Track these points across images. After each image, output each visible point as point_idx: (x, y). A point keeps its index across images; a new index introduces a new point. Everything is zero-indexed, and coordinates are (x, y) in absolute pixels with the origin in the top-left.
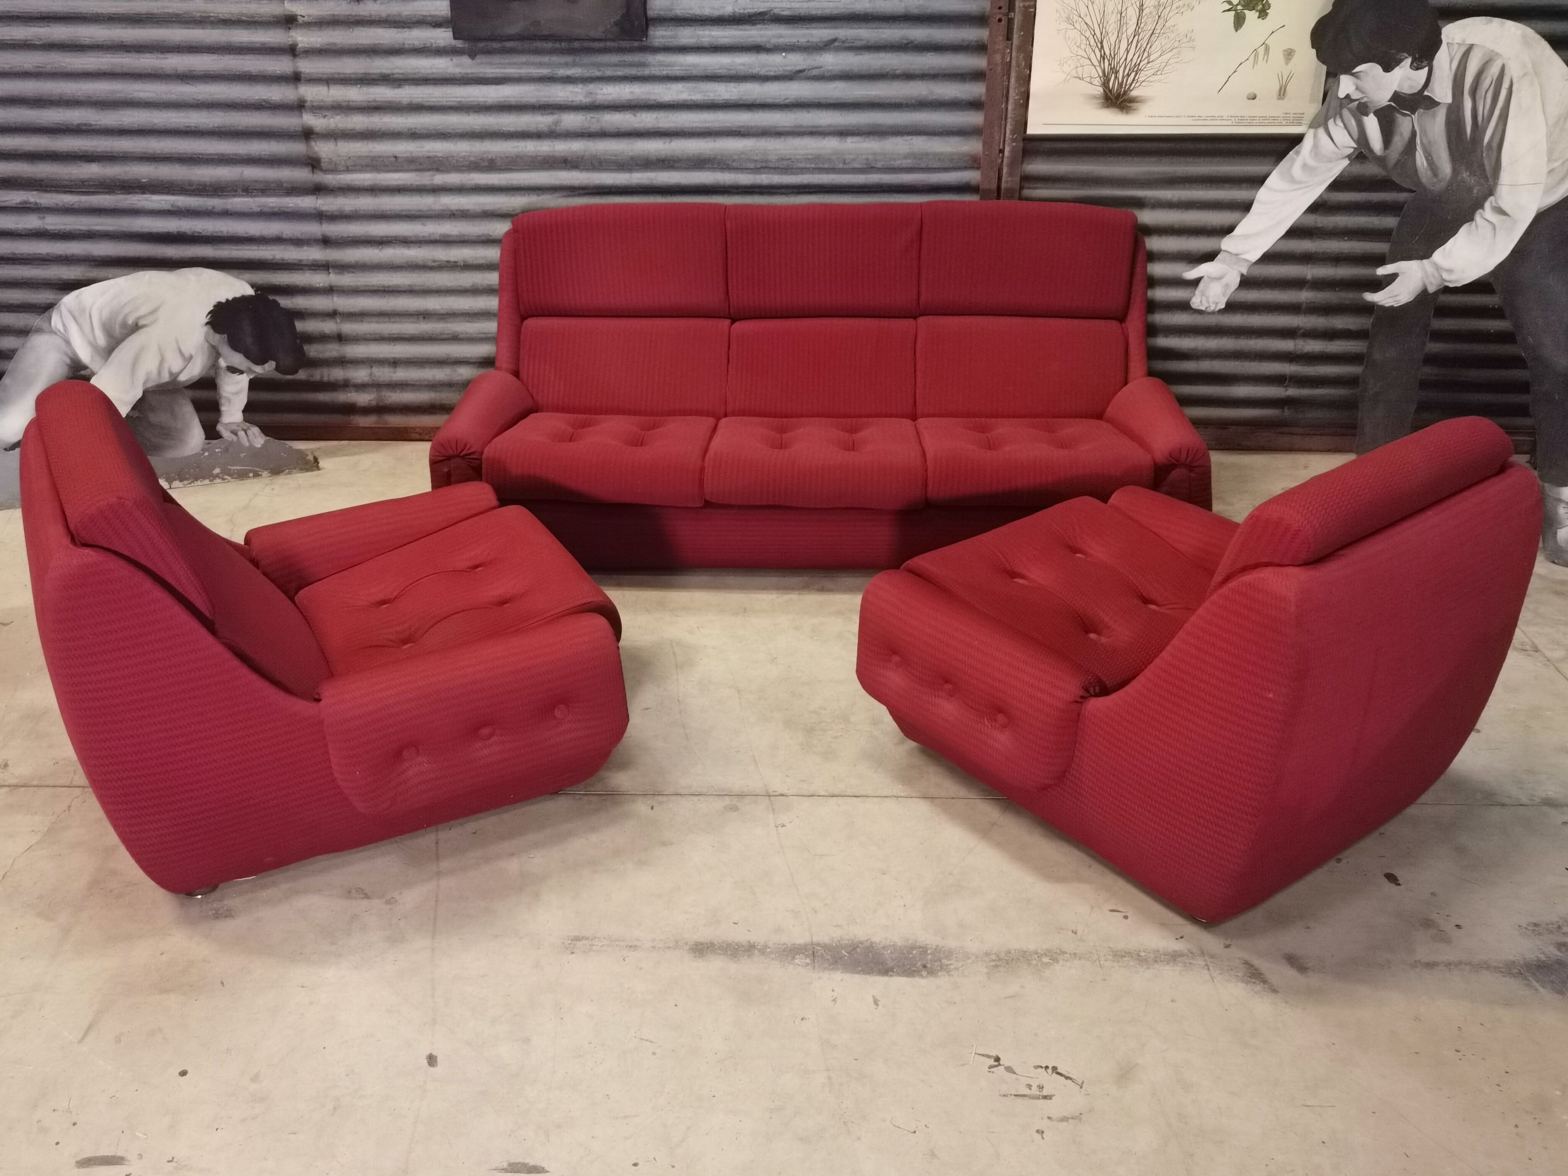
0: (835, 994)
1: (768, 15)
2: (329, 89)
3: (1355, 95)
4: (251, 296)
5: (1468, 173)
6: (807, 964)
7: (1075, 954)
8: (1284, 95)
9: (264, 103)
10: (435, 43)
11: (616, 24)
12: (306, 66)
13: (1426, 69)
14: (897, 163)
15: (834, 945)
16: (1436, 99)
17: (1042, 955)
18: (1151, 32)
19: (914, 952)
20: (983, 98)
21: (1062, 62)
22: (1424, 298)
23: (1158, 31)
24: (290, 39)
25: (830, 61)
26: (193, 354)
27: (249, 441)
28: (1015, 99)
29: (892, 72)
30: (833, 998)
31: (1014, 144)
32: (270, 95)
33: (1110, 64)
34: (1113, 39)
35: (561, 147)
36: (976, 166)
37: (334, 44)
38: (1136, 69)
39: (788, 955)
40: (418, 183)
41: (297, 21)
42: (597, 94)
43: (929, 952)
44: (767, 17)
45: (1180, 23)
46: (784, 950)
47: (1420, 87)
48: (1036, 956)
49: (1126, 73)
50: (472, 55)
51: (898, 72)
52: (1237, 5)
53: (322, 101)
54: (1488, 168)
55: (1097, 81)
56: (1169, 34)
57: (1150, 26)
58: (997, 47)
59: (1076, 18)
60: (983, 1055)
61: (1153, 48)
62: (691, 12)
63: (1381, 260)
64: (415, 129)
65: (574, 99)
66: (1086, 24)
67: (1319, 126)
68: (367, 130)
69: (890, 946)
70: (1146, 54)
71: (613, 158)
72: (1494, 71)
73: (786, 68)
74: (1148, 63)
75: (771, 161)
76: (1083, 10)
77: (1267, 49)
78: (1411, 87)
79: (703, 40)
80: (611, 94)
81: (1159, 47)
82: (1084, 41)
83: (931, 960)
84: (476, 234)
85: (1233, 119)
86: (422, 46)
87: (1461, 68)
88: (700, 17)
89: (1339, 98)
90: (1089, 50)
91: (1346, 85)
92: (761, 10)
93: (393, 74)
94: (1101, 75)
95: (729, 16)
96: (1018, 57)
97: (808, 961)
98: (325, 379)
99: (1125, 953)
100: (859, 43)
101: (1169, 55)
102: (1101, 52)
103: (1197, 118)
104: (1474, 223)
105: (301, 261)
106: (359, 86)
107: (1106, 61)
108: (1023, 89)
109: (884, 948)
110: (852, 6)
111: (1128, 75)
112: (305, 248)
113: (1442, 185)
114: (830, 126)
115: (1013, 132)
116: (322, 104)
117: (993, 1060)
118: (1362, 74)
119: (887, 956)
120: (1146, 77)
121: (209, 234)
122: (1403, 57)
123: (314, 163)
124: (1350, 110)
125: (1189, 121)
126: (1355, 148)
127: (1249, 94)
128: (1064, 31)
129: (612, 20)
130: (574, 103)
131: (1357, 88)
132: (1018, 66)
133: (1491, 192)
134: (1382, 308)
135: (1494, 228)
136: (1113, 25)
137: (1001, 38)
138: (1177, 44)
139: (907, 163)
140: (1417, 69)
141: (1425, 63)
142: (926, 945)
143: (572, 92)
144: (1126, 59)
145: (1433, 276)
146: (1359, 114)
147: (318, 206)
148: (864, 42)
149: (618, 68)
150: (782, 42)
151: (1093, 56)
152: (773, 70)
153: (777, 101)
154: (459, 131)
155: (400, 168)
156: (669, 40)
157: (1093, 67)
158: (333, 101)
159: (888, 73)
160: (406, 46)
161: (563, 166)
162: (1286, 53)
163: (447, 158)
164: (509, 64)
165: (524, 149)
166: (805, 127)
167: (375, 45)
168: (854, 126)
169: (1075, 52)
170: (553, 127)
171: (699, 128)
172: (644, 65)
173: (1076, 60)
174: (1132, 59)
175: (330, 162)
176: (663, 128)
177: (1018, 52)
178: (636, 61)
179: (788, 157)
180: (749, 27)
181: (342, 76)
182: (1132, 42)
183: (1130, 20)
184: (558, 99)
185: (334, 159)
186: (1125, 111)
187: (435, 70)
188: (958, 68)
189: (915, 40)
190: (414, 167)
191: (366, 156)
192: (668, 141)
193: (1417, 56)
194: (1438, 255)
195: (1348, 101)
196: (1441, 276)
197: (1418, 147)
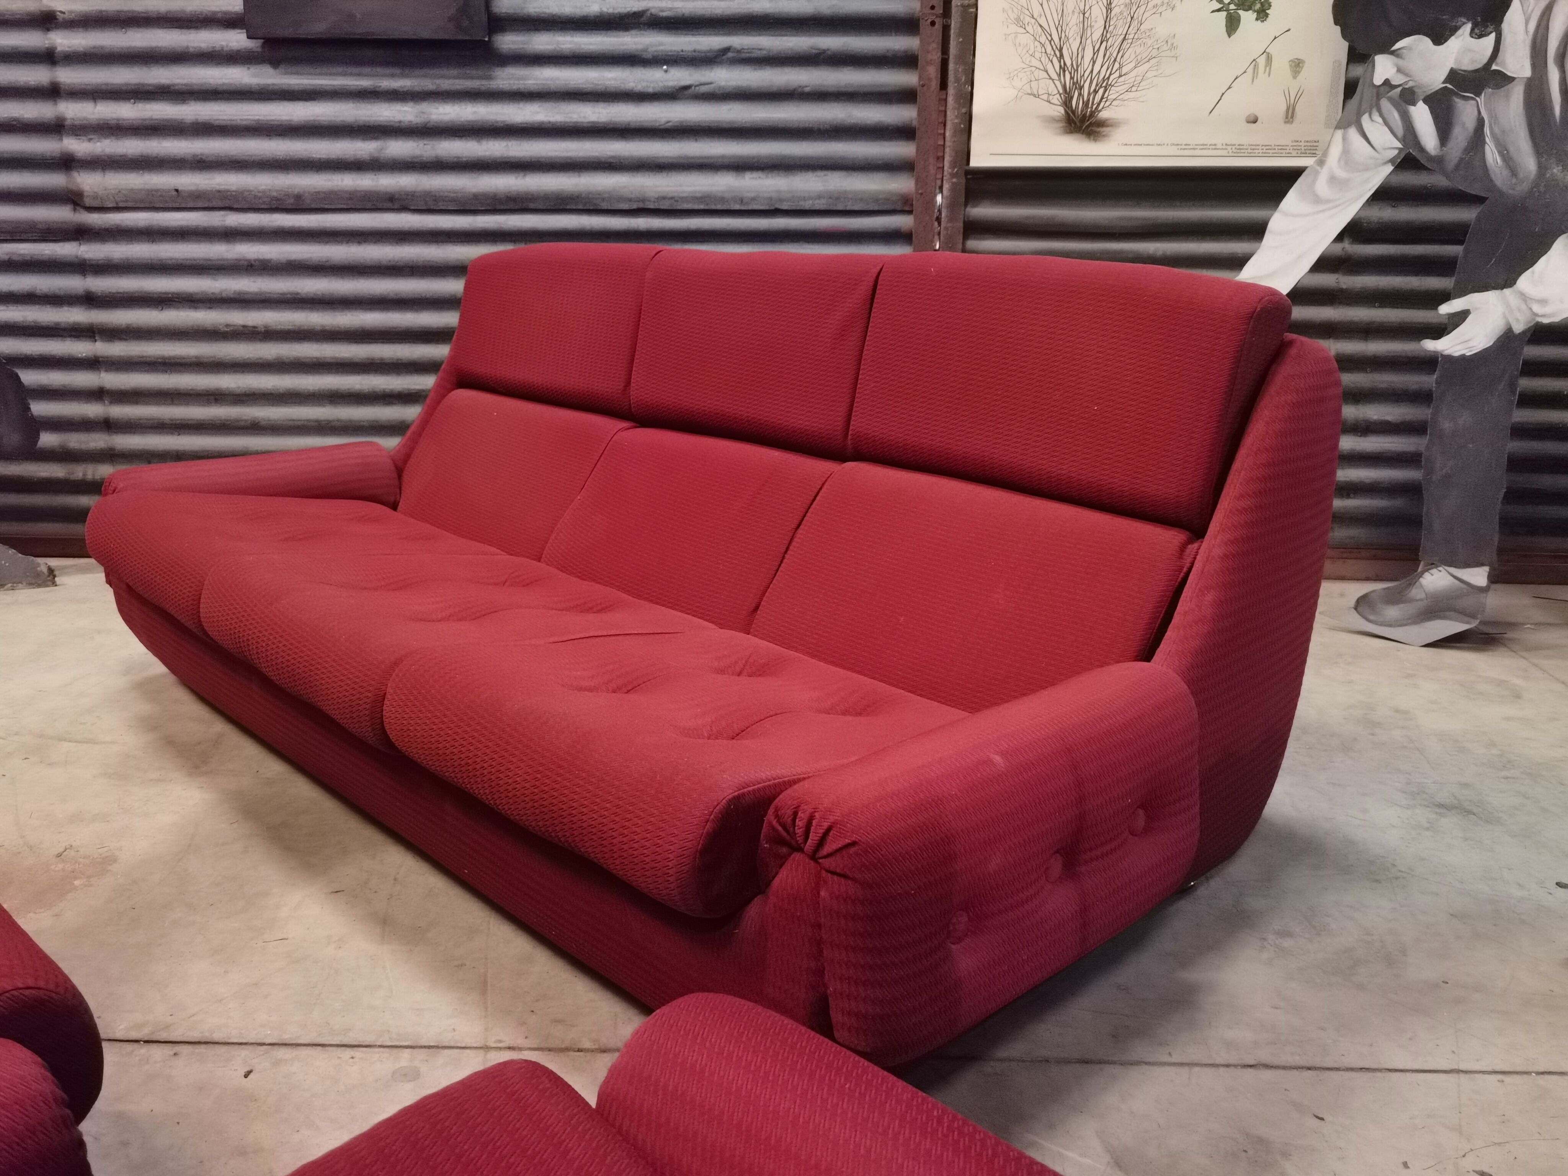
1: (645, 17)
2: (95, 106)
3: (1398, 79)
5: (1560, 168)
8: (1292, 117)
9: (15, 122)
10: (227, 46)
11: (450, 19)
12: (67, 76)
13: (1493, 35)
14: (807, 205)
16: (1509, 74)
18: (1122, 37)
20: (915, 124)
21: (1012, 74)
23: (1131, 36)
24: (47, 42)
25: (722, 77)
28: (953, 123)
29: (800, 90)
31: (954, 180)
32: (22, 112)
33: (1072, 78)
34: (1075, 45)
35: (387, 182)
36: (907, 208)
37: (102, 47)
38: (1105, 85)
40: (205, 224)
41: (57, 19)
42: (431, 114)
44: (644, 19)
45: (1158, 26)
47: (1485, 60)
49: (1092, 90)
50: (275, 63)
51: (807, 90)
52: (1229, 4)
53: (85, 119)
55: (1056, 99)
56: (1144, 41)
57: (1121, 30)
58: (929, 57)
59: (1028, 19)
61: (1126, 56)
62: (547, 11)
64: (202, 155)
65: (402, 119)
66: (1041, 26)
67: (1349, 125)
68: (142, 156)
70: (1117, 66)
71: (452, 195)
73: (666, 84)
74: (1120, 76)
75: (649, 201)
76: (1037, 10)
77: (1269, 59)
78: (1473, 61)
79: (562, 46)
80: (449, 114)
81: (1133, 56)
82: (1039, 48)
84: (280, 292)
85: (1229, 148)
86: (211, 50)
87: (1541, 31)
88: (560, 17)
89: (1375, 86)
90: (1045, 59)
91: (1384, 68)
92: (635, 9)
93: (174, 85)
94: (1061, 91)
95: (596, 17)
96: (956, 71)
98: (89, 477)
100: (756, 54)
101: (1147, 66)
102: (1060, 62)
103: (1184, 147)
105: (58, 324)
106: (132, 100)
107: (1067, 73)
108: (964, 110)
110: (748, 6)
111: (1096, 92)
112: (66, 308)
113: (1525, 187)
114: (723, 157)
115: (953, 165)
116: (85, 122)
118: (1404, 51)
120: (1118, 94)
122: (1460, 23)
123: (74, 199)
124: (1391, 100)
125: (1174, 151)
126: (1400, 149)
127: (1249, 116)
128: (1013, 35)
129: (446, 15)
130: (402, 124)
131: (1399, 70)
132: (957, 80)
136: (1075, 28)
137: (934, 45)
138: (1155, 53)
139: (820, 205)
140: (1480, 36)
141: (1491, 27)
143: (399, 111)
144: (1092, 72)
145: (1519, 310)
146: (1403, 104)
147: (80, 253)
148: (765, 52)
149: (457, 81)
150: (662, 51)
151: (1050, 67)
152: (652, 85)
153: (657, 124)
154: (257, 158)
155: (183, 205)
156: (521, 46)
157: (1051, 81)
158: (100, 119)
159: (795, 90)
160: (191, 50)
161: (389, 205)
162: (1293, 64)
163: (242, 192)
164: (320, 74)
165: (340, 183)
166: (693, 158)
167: (151, 48)
168: (753, 158)
169: (1027, 63)
170: (376, 155)
171: (559, 158)
172: (490, 78)
173: (1029, 73)
174: (1099, 72)
175: (96, 197)
176: (515, 157)
177: (956, 64)
178: (480, 73)
179: (670, 195)
180: (621, 33)
181: (109, 88)
182: (1098, 50)
183: (1096, 22)
184: (381, 119)
185: (100, 193)
186: (1092, 138)
187: (226, 81)
188: (882, 86)
189: (828, 50)
190: (200, 205)
191: (141, 190)
192: (521, 174)
193: (1479, 19)
194: (1524, 282)
195: (1387, 88)
196: (1531, 309)
197: (1487, 140)
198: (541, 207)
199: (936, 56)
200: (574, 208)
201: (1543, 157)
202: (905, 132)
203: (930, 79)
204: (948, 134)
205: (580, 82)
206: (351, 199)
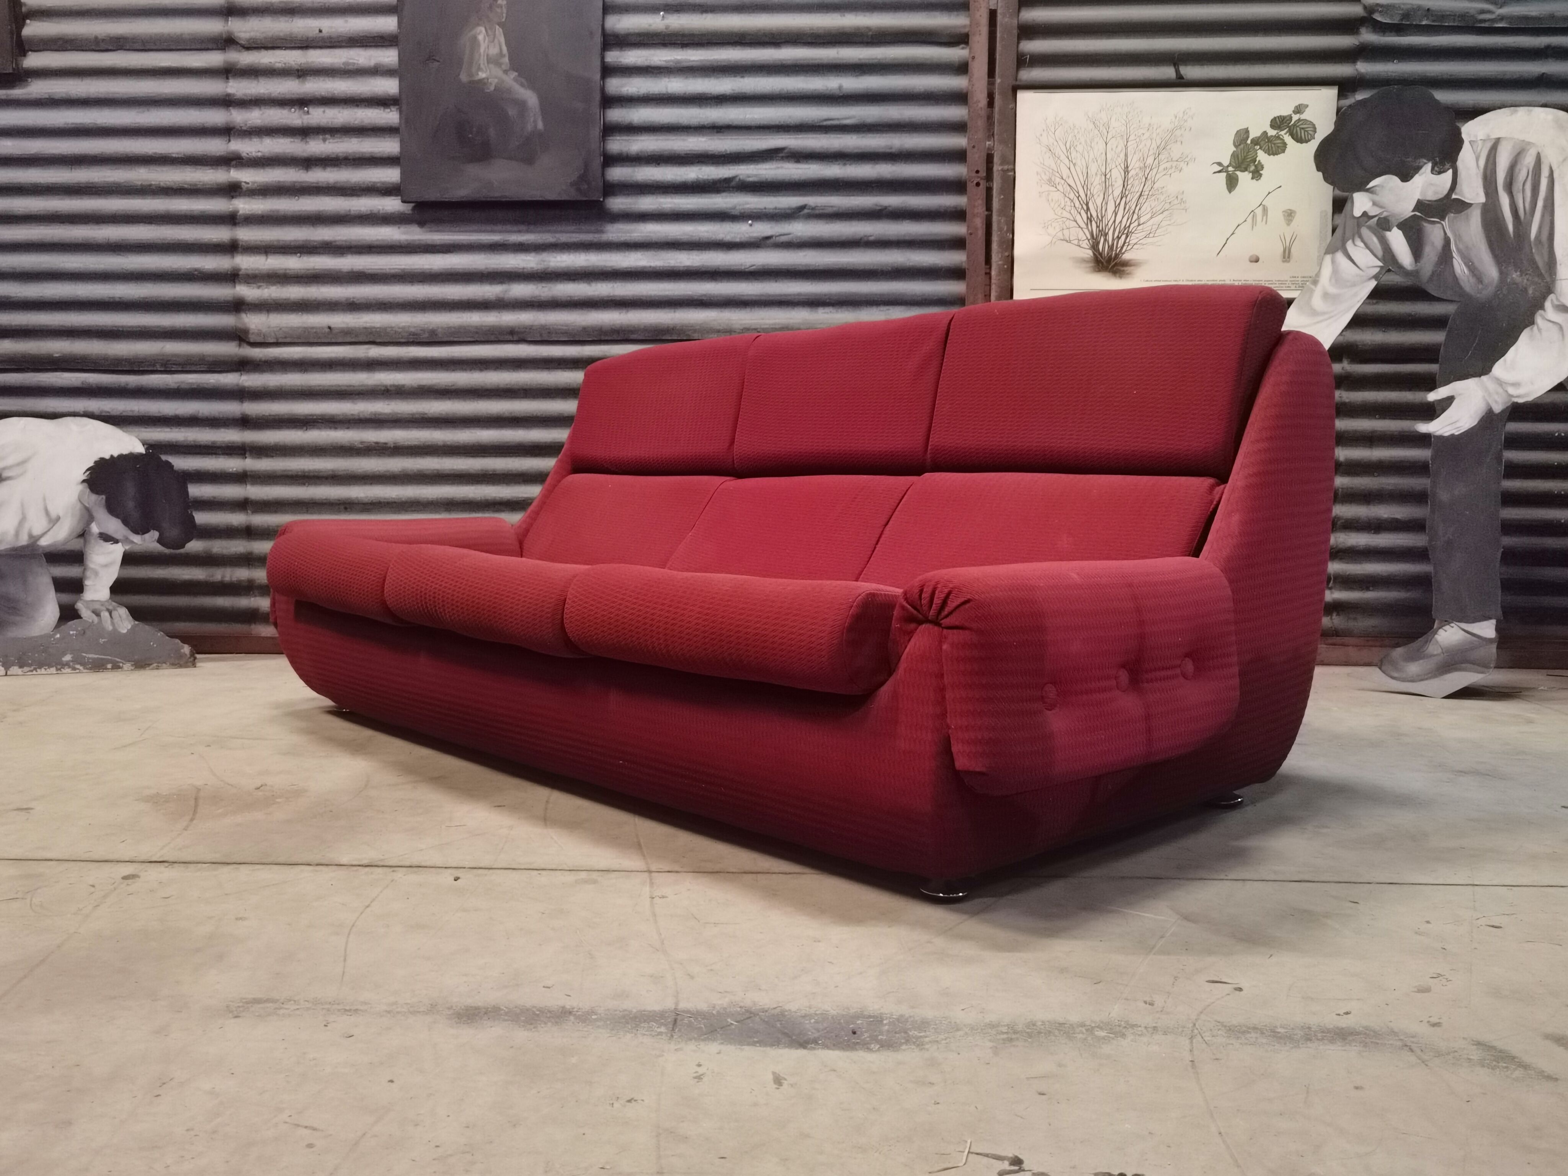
0: (701, 1070)
1: (734, 182)
2: (267, 259)
3: (1374, 211)
4: (141, 455)
5: (1518, 273)
6: (660, 1033)
7: (1155, 1028)
8: (1289, 257)
9: (196, 273)
10: (383, 210)
11: (572, 184)
12: (245, 234)
13: (1450, 171)
15: (714, 1012)
16: (1467, 201)
17: (1093, 1028)
18: (1139, 194)
19: (859, 1022)
20: (965, 265)
21: (1046, 225)
22: (1489, 419)
24: (231, 207)
25: (800, 229)
26: (61, 515)
27: (113, 624)
28: (998, 265)
29: (866, 239)
30: (695, 1075)
32: (204, 264)
33: (1098, 227)
34: (1099, 201)
35: (508, 318)
37: (278, 211)
38: (1127, 232)
39: (628, 1023)
40: (351, 357)
41: (241, 188)
42: (549, 262)
43: (885, 1022)
44: (733, 184)
45: (1168, 184)
46: (624, 1017)
47: (1445, 192)
48: (1083, 1030)
49: (1115, 236)
50: (421, 223)
51: (872, 238)
52: (1228, 166)
53: (258, 269)
54: (1541, 264)
55: (1086, 244)
56: (1158, 197)
57: (1138, 188)
58: (976, 211)
59: (1058, 180)
60: (987, 1155)
61: (1143, 209)
62: (652, 178)
63: (1431, 383)
64: (354, 298)
65: (525, 266)
66: (1069, 185)
67: (1337, 250)
68: (303, 300)
69: (816, 1014)
70: (1135, 217)
71: (565, 328)
72: (1529, 161)
73: (751, 235)
74: (1139, 225)
76: (1065, 173)
77: (1265, 210)
78: (1436, 193)
79: (664, 206)
80: (565, 261)
81: (1149, 209)
82: (1069, 203)
83: (888, 1031)
84: (410, 412)
86: (369, 212)
87: (1490, 166)
88: (662, 183)
89: (1355, 217)
90: (1073, 211)
91: (1361, 203)
92: (725, 176)
93: (335, 241)
94: (1089, 237)
95: (693, 183)
96: (999, 222)
97: (663, 1029)
98: (227, 579)
99: (1249, 1028)
100: (828, 211)
101: (1161, 217)
102: (1087, 213)
104: (1535, 327)
105: (214, 442)
106: (299, 254)
107: (1093, 223)
108: (1007, 254)
109: (804, 1017)
110: (822, 172)
111: (1119, 238)
112: (223, 430)
113: (1490, 291)
114: (799, 294)
115: (999, 299)
116: (257, 272)
117: (1006, 1163)
118: (1377, 188)
119: (808, 1026)
120: (1138, 240)
121: (118, 413)
122: (1421, 164)
123: (240, 336)
124: (1370, 228)
126: (1381, 267)
127: (1251, 257)
128: (1047, 193)
129: (569, 181)
130: (525, 270)
131: (1375, 204)
132: (1000, 229)
133: (1549, 290)
134: (1440, 438)
135: (1561, 328)
136: (1098, 186)
137: (980, 202)
138: (1167, 206)
140: (1440, 173)
141: (1448, 166)
142: (881, 1014)
143: (523, 260)
144: (1115, 221)
145: (1497, 393)
146: (1381, 230)
147: (240, 382)
148: (834, 209)
149: (574, 235)
150: (748, 208)
151: (1078, 218)
152: (739, 236)
153: (743, 268)
154: (401, 300)
155: (333, 341)
156: (629, 206)
157: (1080, 229)
158: (269, 270)
159: (861, 239)
160: (352, 212)
161: (510, 338)
162: (1286, 214)
163: (385, 329)
164: (459, 232)
165: (469, 320)
166: (773, 296)
167: (320, 212)
168: (825, 295)
169: (1059, 214)
170: (501, 296)
171: (658, 296)
172: (602, 232)
173: (1061, 223)
174: (1121, 222)
175: (259, 333)
176: (620, 296)
177: (999, 215)
178: (593, 228)
179: (753, 327)
180: (714, 195)
181: (281, 243)
182: (1119, 204)
183: (1116, 181)
184: (508, 266)
185: (264, 330)
186: (1118, 275)
187: (380, 238)
188: (935, 235)
189: (889, 206)
190: (349, 339)
191: (298, 328)
192: (624, 311)
193: (1437, 159)
194: (1498, 369)
195: (1365, 219)
196: (1506, 391)
197: (1454, 255)
198: (640, 338)
199: (981, 210)
200: (670, 338)
201: (1502, 265)
202: (956, 273)
203: (977, 229)
204: (993, 273)
205: (677, 234)
206: (477, 333)
